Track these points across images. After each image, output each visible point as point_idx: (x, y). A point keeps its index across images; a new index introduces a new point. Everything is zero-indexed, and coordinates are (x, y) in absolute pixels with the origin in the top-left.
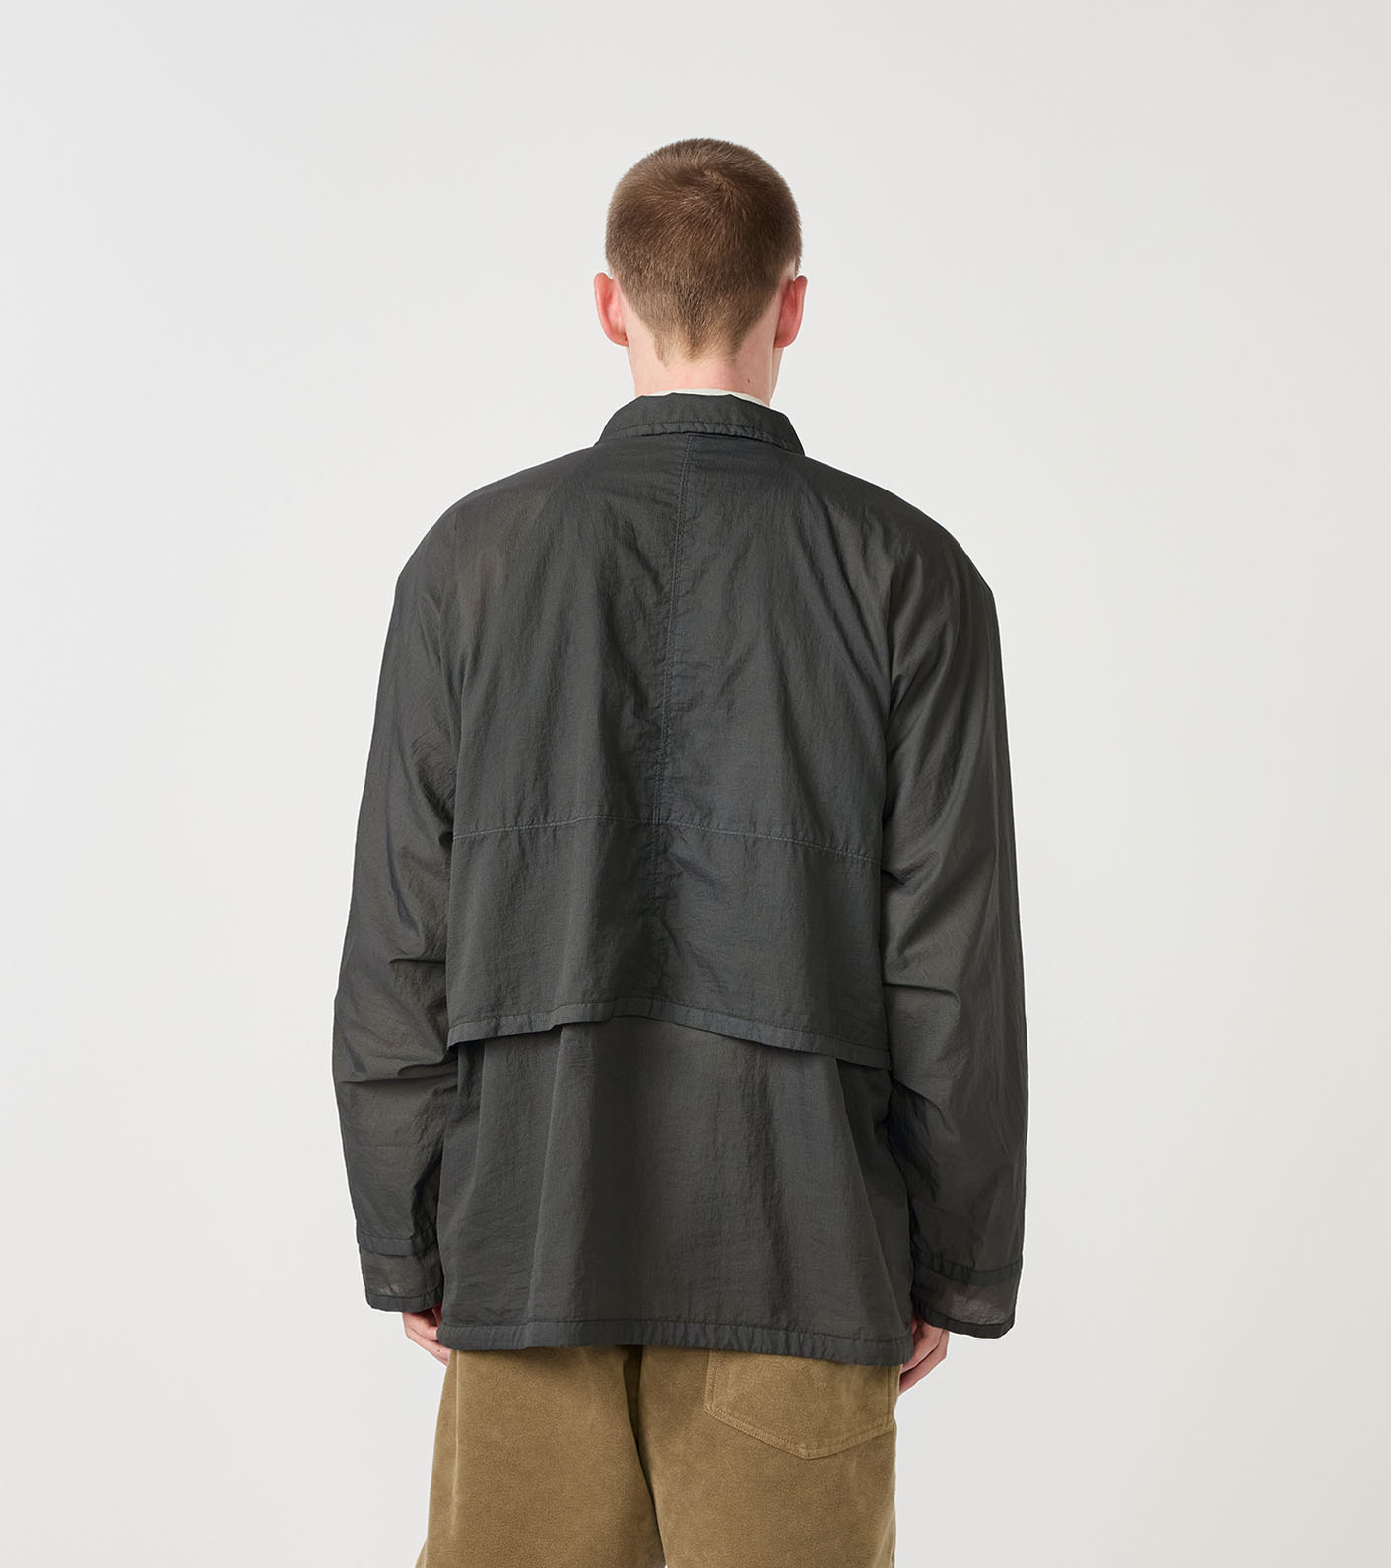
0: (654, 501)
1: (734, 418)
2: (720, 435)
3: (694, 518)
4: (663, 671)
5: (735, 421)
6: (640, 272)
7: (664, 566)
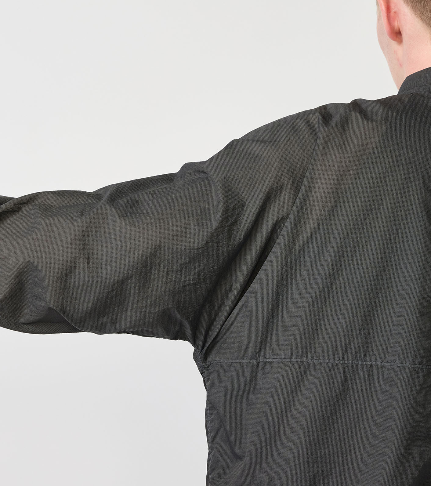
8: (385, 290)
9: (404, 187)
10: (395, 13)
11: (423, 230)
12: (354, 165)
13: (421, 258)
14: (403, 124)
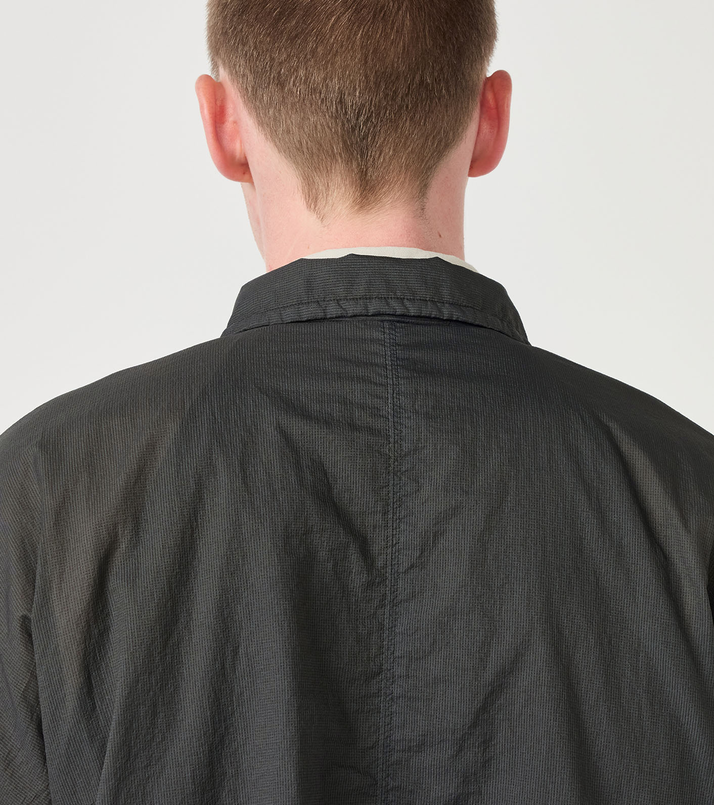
0: (353, 427)
1: (446, 293)
2: (429, 318)
3: (415, 450)
4: (379, 690)
5: (446, 297)
6: (281, 85)
7: (375, 527)
8: (231, 783)
9: (234, 556)
10: (235, 124)
11: (287, 641)
12: (126, 532)
13: (289, 703)
14: (215, 418)
